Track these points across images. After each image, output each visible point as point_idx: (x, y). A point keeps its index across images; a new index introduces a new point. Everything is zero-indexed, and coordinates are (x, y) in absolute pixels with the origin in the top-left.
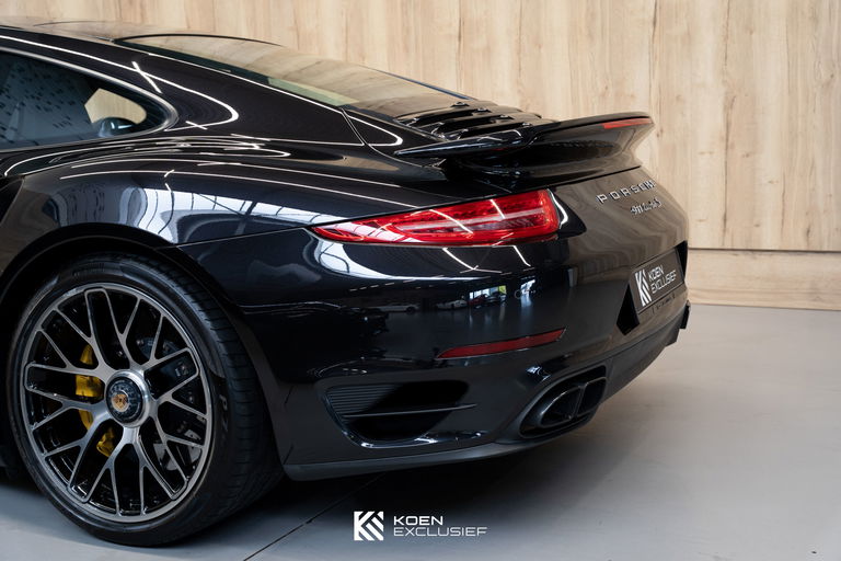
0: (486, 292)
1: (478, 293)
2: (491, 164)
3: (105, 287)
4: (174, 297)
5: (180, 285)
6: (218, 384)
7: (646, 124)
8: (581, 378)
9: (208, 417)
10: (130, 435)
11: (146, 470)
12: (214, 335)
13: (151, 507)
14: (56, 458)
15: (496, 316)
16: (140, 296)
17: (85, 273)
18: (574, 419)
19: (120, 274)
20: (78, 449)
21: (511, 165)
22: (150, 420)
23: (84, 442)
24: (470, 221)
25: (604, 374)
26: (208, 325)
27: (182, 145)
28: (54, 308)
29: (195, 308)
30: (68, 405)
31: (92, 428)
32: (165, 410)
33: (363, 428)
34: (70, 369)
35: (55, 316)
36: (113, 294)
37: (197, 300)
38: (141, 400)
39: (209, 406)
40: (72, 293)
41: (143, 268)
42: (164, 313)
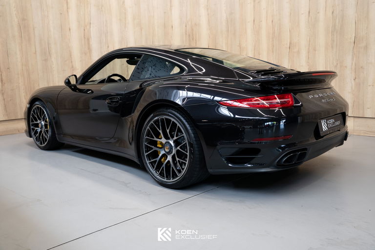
0: (270, 123)
1: (267, 123)
2: (275, 85)
3: (164, 117)
4: (181, 120)
5: (182, 117)
6: (191, 145)
7: (333, 75)
8: (298, 151)
9: (188, 154)
10: (169, 158)
11: (172, 168)
12: (190, 131)
13: (174, 178)
14: (151, 163)
15: (272, 130)
16: (173, 120)
17: (160, 113)
18: (295, 163)
19: (167, 113)
20: (156, 161)
21: (281, 86)
22: (174, 154)
23: (158, 159)
24: (267, 102)
25: (307, 150)
26: (189, 128)
27: (189, 78)
28: (152, 122)
29: (186, 123)
30: (155, 148)
31: (160, 155)
32: (178, 151)
33: (230, 160)
34: (155, 139)
35: (152, 124)
36: (166, 119)
37: (187, 121)
38: (172, 149)
39: (188, 151)
40: (156, 118)
41: (174, 112)
42: (178, 125)
